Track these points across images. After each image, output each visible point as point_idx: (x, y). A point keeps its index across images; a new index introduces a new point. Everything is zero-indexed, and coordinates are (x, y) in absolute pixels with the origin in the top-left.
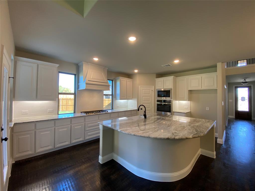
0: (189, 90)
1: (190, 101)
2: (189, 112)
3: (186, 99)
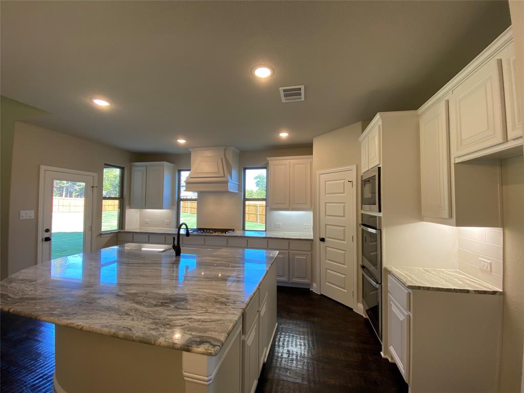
0: (457, 164)
1: (500, 230)
3: (446, 214)
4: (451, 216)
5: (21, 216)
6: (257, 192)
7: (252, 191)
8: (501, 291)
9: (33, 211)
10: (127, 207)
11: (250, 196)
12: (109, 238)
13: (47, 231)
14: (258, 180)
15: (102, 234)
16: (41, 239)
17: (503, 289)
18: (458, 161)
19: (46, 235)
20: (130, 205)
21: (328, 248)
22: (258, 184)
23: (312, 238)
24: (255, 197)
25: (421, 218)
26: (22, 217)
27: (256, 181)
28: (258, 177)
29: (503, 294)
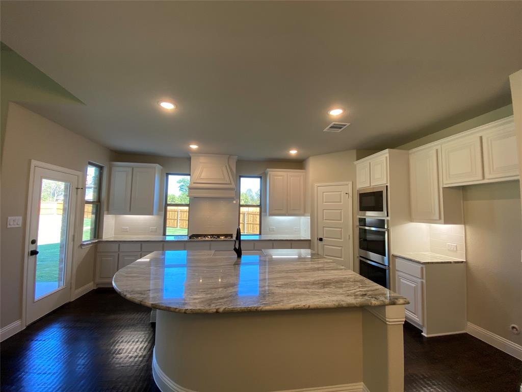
0: (444, 188)
1: (462, 226)
2: (462, 262)
3: (437, 217)
4: (440, 218)
5: (8, 224)
6: (179, 196)
7: (174, 195)
8: (465, 260)
9: (21, 218)
10: (105, 212)
11: (172, 201)
12: (88, 249)
13: (34, 242)
14: (182, 183)
15: (84, 245)
16: (27, 254)
17: (466, 259)
18: (445, 186)
19: (32, 248)
20: (108, 210)
21: (325, 246)
22: (181, 188)
23: (310, 239)
24: (177, 202)
25: (411, 220)
26: (10, 225)
27: (179, 185)
28: (183, 181)
29: (466, 262)
